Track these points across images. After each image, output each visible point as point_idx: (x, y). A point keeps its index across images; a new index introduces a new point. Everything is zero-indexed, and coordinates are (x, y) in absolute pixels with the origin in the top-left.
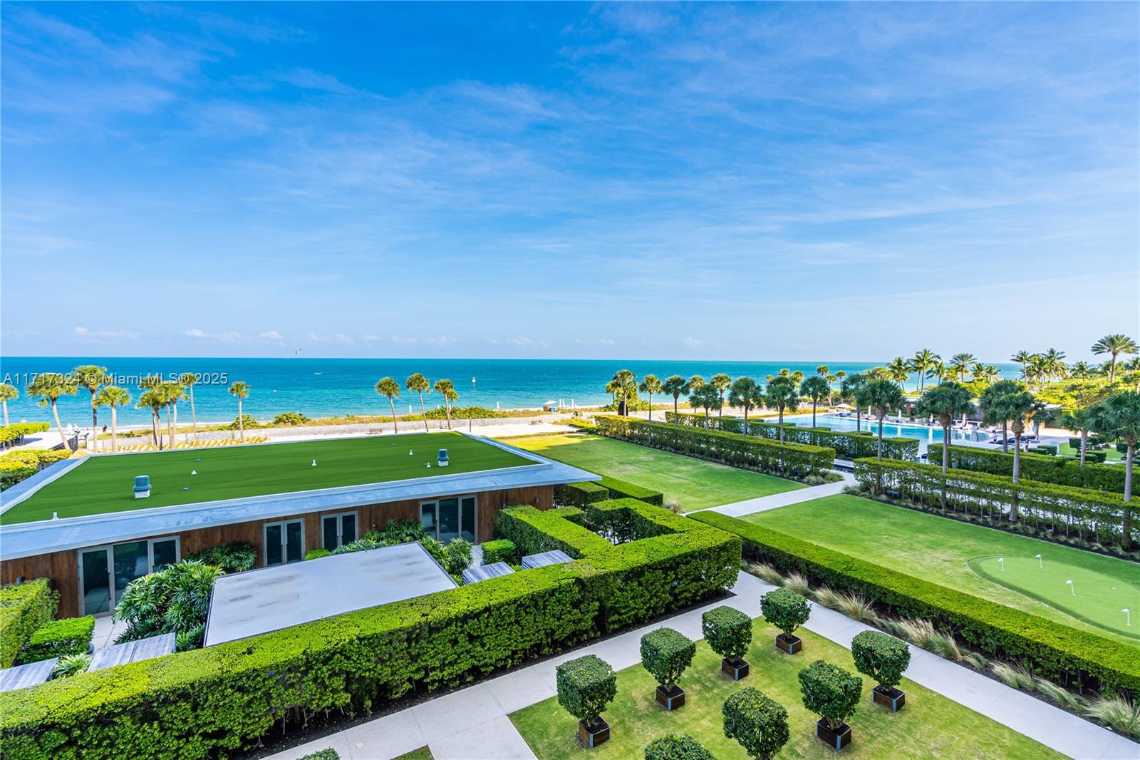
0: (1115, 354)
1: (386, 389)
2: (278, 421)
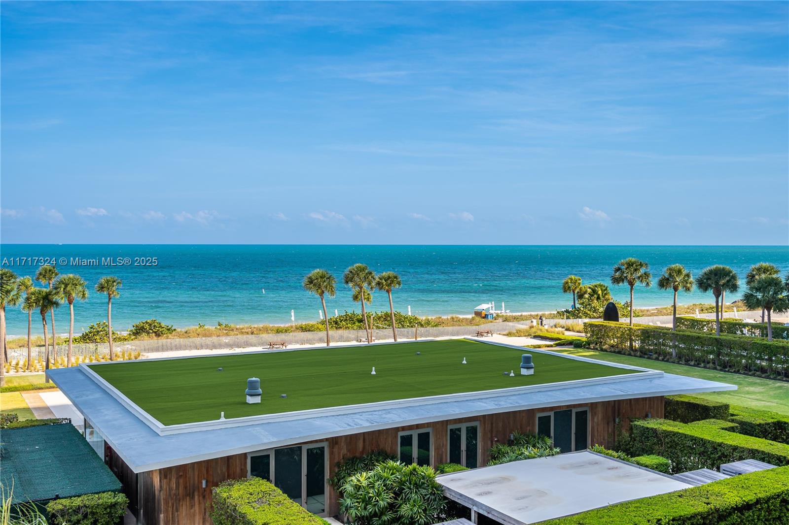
1: (319, 285)
2: (138, 331)
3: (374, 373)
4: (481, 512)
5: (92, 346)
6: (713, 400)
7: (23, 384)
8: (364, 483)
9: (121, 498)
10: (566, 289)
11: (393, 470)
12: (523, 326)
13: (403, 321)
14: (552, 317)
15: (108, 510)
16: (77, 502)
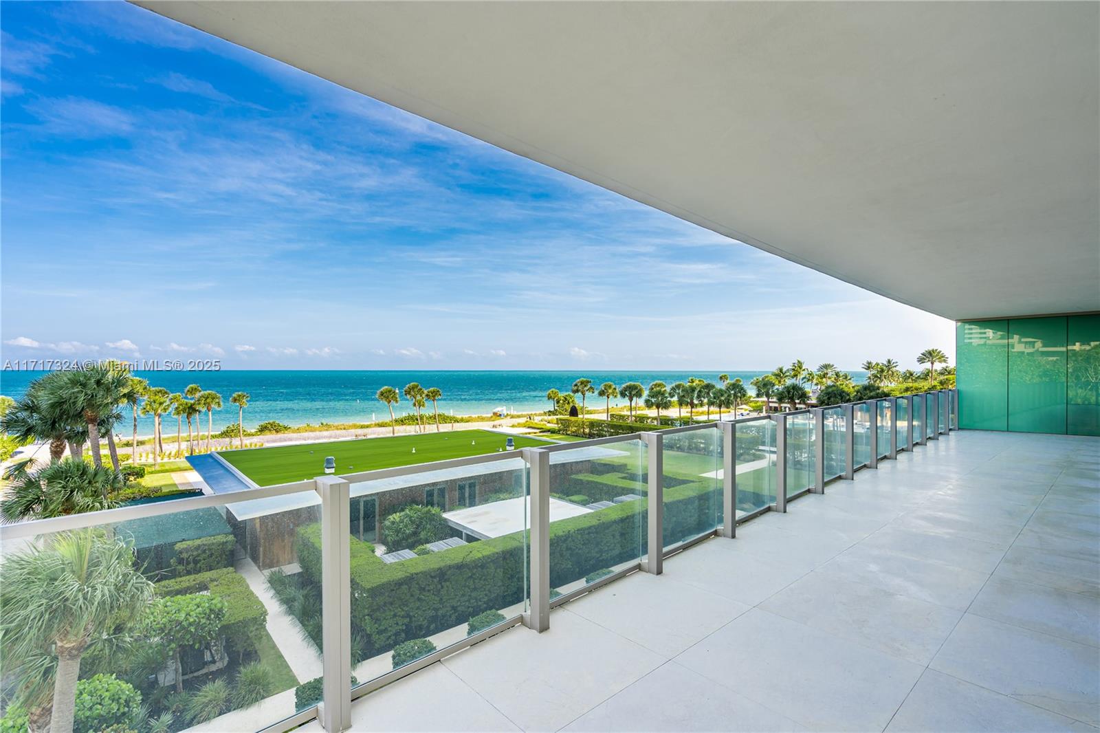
0: (932, 363)
1: (388, 396)
2: (263, 429)
3: (414, 451)
4: (468, 533)
5: (227, 440)
6: (617, 461)
7: (173, 467)
8: (398, 520)
9: (231, 538)
10: (549, 398)
11: (417, 511)
12: (523, 420)
13: (445, 419)
14: (540, 415)
15: (221, 546)
16: (198, 542)
